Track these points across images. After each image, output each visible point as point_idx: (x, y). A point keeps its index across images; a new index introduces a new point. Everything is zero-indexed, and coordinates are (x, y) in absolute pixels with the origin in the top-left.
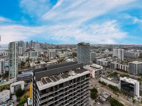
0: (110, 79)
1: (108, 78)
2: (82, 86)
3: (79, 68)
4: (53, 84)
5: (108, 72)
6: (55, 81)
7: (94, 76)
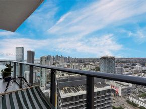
0: (143, 100)
1: (140, 99)
2: (102, 102)
3: (100, 83)
4: (73, 94)
5: (141, 92)
6: (75, 92)
7: (120, 94)
